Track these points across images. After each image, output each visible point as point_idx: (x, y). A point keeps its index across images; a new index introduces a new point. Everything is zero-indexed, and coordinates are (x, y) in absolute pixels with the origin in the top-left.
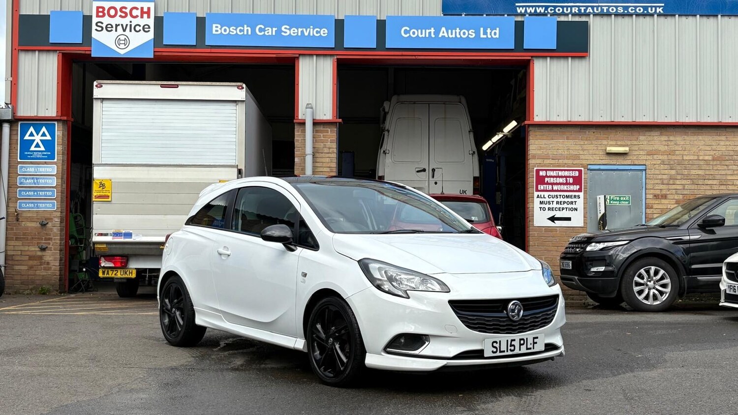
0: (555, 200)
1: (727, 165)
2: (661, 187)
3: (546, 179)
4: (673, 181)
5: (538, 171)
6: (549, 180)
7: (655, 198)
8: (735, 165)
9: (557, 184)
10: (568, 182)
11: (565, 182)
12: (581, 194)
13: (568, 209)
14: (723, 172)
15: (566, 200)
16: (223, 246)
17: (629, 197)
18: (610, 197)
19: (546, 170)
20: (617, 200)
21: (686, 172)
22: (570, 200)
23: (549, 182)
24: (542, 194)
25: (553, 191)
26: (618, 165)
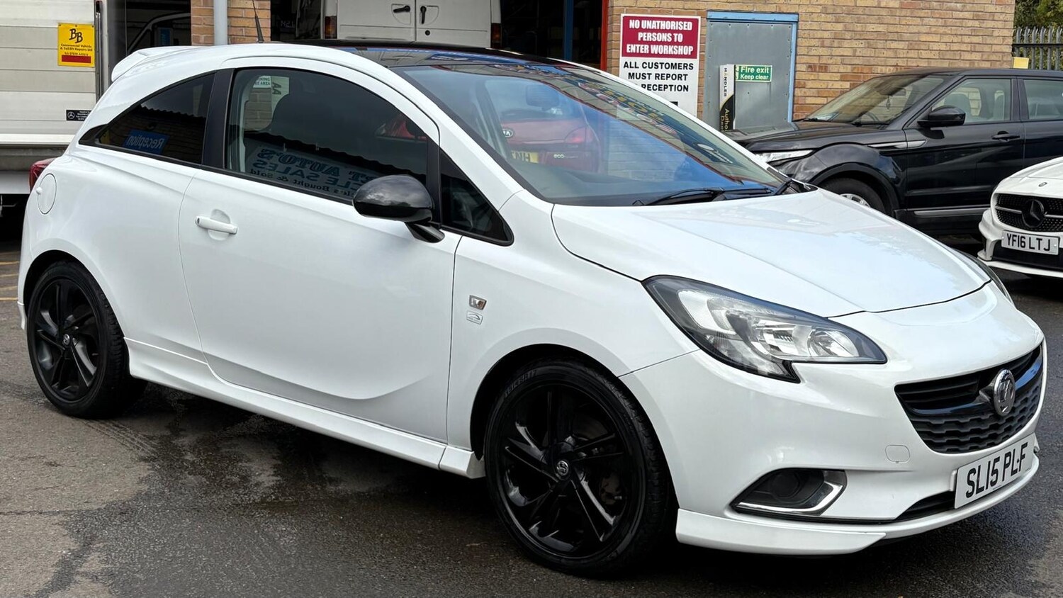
0: (653, 71)
1: (921, 17)
2: (821, 51)
3: (640, 35)
4: (839, 42)
5: (627, 20)
6: (645, 37)
7: (810, 70)
8: (933, 18)
9: (657, 43)
10: (675, 41)
11: (670, 40)
12: (696, 62)
13: (673, 88)
14: (915, 29)
15: (671, 71)
16: (212, 210)
17: (770, 68)
18: (740, 67)
19: (641, 19)
20: (750, 74)
21: (859, 28)
22: (677, 72)
23: (644, 39)
24: (632, 60)
25: (650, 55)
26: (756, 12)
